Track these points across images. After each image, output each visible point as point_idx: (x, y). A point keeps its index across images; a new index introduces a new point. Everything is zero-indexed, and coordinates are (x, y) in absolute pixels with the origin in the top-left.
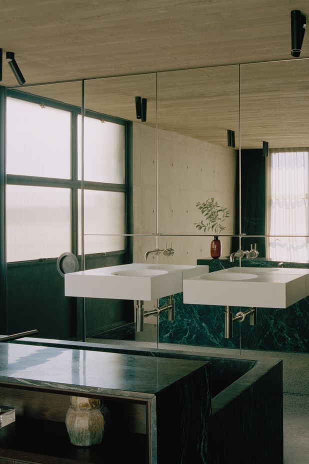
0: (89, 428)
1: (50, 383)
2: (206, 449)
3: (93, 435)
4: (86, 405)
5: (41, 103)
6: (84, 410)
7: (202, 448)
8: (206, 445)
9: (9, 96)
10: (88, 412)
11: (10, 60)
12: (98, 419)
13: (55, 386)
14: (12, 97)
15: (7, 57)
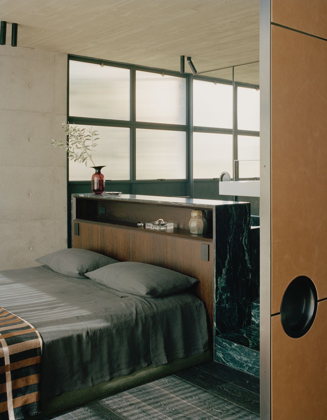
0: (197, 226)
1: (181, 203)
2: (246, 242)
3: (199, 229)
4: (196, 216)
5: (214, 82)
6: (196, 218)
7: (244, 240)
8: (246, 240)
9: (194, 79)
10: (197, 219)
11: (189, 61)
12: (201, 222)
13: (182, 204)
14: (196, 79)
15: (188, 60)
